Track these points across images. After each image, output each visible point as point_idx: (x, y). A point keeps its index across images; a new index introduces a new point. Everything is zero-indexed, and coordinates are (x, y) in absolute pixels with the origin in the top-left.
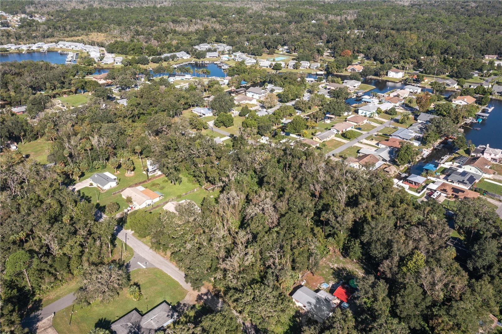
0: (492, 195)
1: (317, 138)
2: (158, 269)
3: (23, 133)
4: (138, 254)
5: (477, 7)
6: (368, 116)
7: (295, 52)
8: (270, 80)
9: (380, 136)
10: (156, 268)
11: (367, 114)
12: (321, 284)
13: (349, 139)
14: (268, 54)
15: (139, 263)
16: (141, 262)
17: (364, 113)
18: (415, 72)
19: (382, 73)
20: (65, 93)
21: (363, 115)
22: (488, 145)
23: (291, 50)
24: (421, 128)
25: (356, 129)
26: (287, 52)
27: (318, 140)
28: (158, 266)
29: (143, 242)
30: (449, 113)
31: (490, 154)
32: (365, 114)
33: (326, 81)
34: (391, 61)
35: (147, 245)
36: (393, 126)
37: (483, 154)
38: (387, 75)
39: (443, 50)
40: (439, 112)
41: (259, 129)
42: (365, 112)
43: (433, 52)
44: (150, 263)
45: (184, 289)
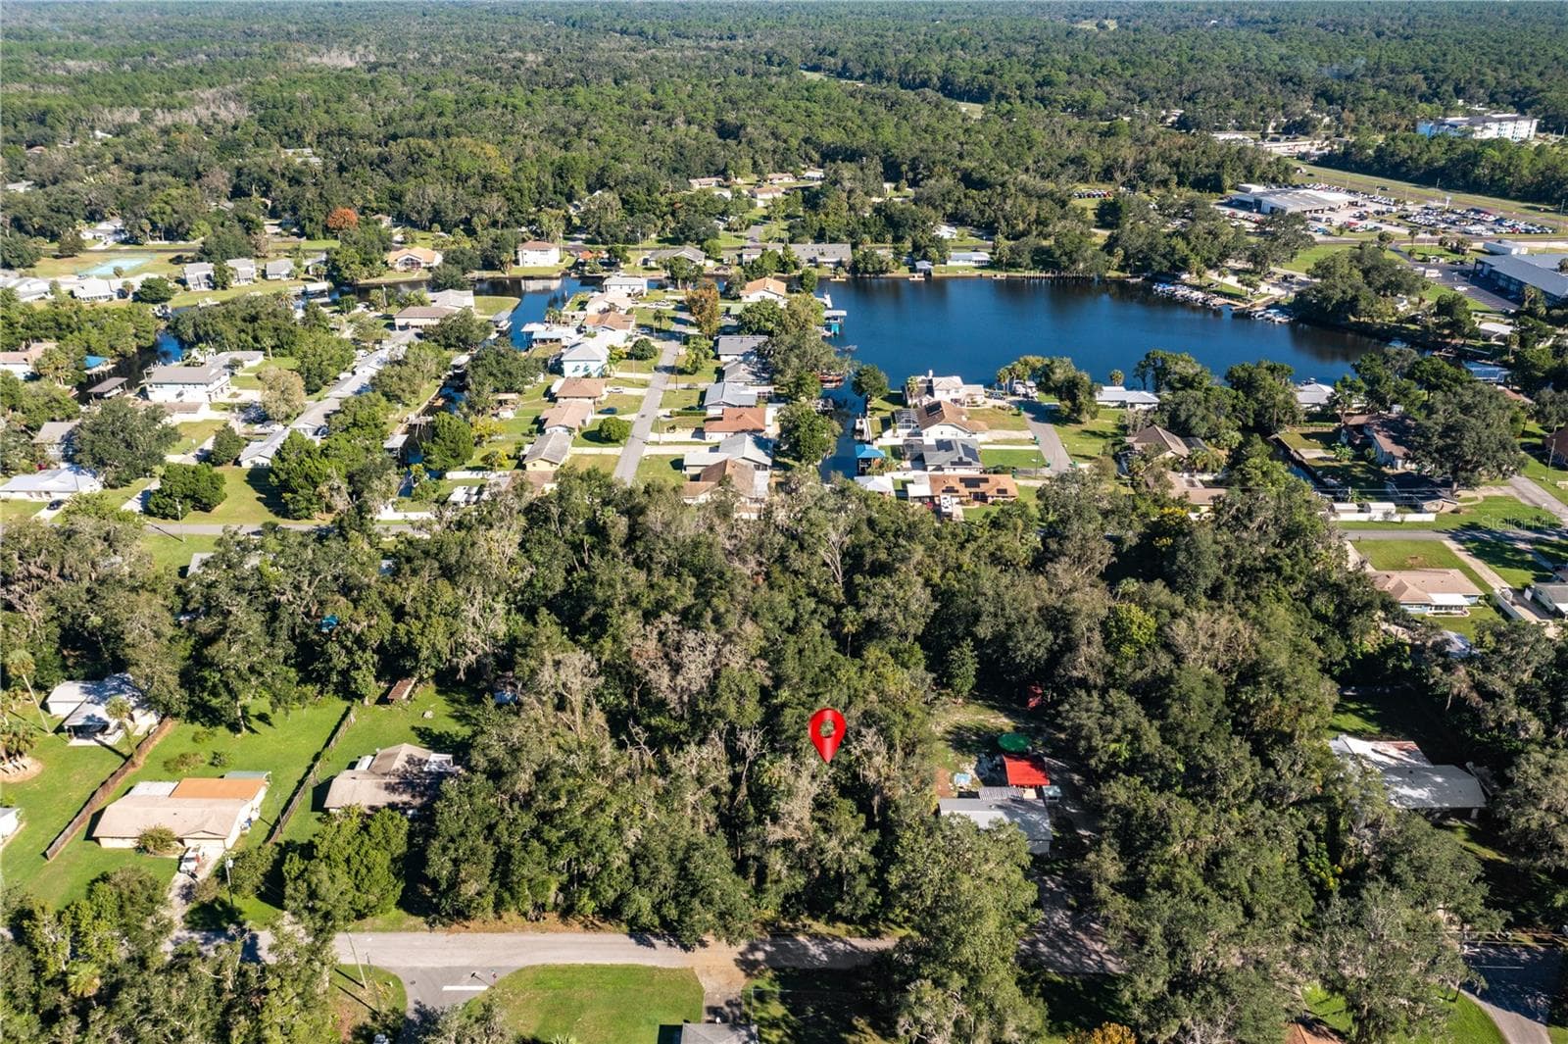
0: (1025, 472)
1: (538, 462)
2: (533, 967)
4: (412, 969)
5: (548, 63)
6: (595, 375)
7: (153, 238)
9: (679, 414)
10: (522, 970)
11: (591, 370)
12: (951, 781)
13: (617, 441)
14: (56, 257)
15: (446, 988)
16: (455, 981)
17: (582, 368)
18: (571, 243)
19: (505, 257)
21: (581, 373)
22: (931, 372)
24: (753, 373)
25: (603, 412)
26: (125, 242)
27: (544, 467)
28: (522, 962)
29: (374, 930)
31: (948, 391)
32: (586, 369)
33: (367, 307)
34: (494, 224)
36: (684, 386)
37: (932, 395)
38: (516, 262)
39: (592, 180)
42: (582, 365)
43: (572, 187)
44: (484, 970)
45: (673, 971)
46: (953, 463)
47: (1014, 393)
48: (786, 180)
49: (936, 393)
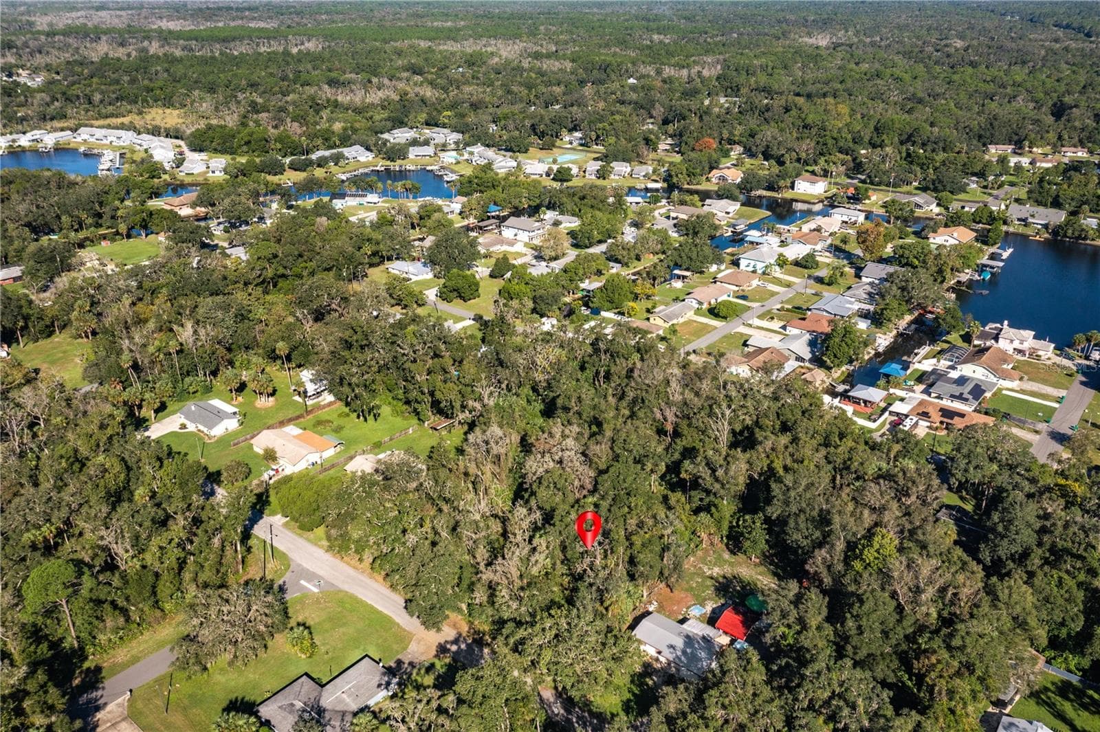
0: (1020, 421)
1: (657, 318)
2: (347, 593)
3: (21, 324)
4: (299, 565)
5: (966, 50)
6: (760, 272)
7: (597, 144)
8: (550, 202)
9: (788, 310)
10: (341, 591)
11: (758, 268)
12: (688, 608)
13: (725, 318)
14: (541, 149)
15: (302, 582)
16: (309, 581)
17: (752, 265)
18: (849, 181)
19: (782, 183)
20: (104, 237)
21: (751, 269)
22: (1006, 322)
23: (588, 140)
24: (869, 294)
25: (738, 297)
26: (581, 145)
27: (659, 322)
28: (346, 587)
29: (308, 540)
30: (924, 262)
31: (1012, 341)
32: (754, 267)
33: (668, 202)
34: (799, 160)
35: (316, 544)
36: (813, 292)
37: (997, 341)
38: (792, 187)
39: (904, 137)
40: (904, 261)
41: (535, 302)
42: (753, 263)
43: (883, 141)
44: (326, 582)
45: (405, 630)
46: (952, 396)
47: (1087, 358)
48: (1080, 154)
49: (1001, 340)
